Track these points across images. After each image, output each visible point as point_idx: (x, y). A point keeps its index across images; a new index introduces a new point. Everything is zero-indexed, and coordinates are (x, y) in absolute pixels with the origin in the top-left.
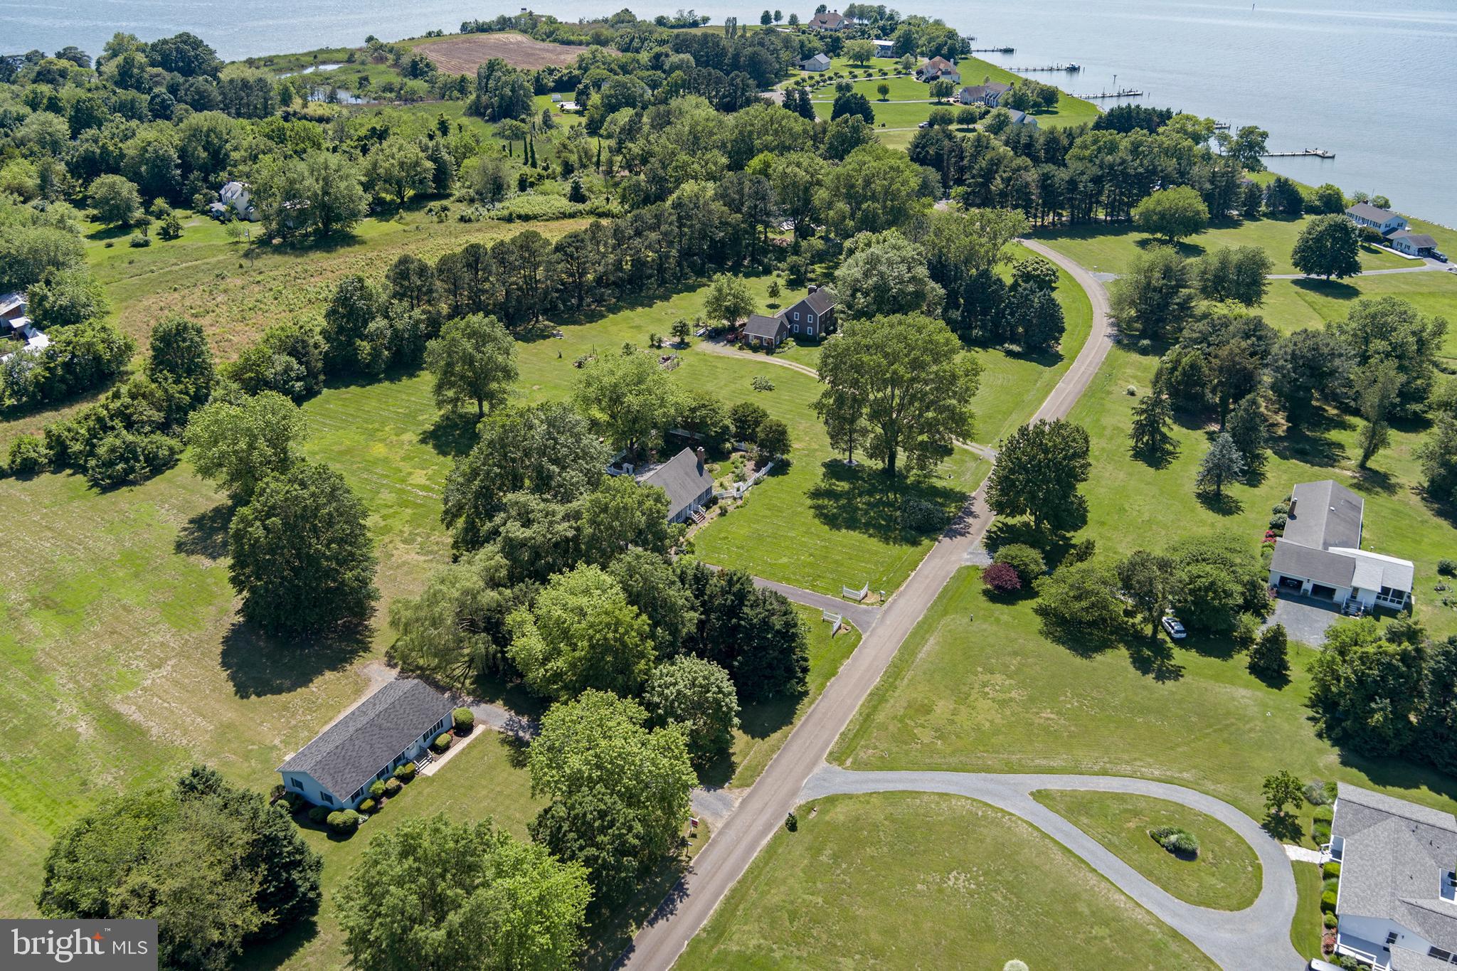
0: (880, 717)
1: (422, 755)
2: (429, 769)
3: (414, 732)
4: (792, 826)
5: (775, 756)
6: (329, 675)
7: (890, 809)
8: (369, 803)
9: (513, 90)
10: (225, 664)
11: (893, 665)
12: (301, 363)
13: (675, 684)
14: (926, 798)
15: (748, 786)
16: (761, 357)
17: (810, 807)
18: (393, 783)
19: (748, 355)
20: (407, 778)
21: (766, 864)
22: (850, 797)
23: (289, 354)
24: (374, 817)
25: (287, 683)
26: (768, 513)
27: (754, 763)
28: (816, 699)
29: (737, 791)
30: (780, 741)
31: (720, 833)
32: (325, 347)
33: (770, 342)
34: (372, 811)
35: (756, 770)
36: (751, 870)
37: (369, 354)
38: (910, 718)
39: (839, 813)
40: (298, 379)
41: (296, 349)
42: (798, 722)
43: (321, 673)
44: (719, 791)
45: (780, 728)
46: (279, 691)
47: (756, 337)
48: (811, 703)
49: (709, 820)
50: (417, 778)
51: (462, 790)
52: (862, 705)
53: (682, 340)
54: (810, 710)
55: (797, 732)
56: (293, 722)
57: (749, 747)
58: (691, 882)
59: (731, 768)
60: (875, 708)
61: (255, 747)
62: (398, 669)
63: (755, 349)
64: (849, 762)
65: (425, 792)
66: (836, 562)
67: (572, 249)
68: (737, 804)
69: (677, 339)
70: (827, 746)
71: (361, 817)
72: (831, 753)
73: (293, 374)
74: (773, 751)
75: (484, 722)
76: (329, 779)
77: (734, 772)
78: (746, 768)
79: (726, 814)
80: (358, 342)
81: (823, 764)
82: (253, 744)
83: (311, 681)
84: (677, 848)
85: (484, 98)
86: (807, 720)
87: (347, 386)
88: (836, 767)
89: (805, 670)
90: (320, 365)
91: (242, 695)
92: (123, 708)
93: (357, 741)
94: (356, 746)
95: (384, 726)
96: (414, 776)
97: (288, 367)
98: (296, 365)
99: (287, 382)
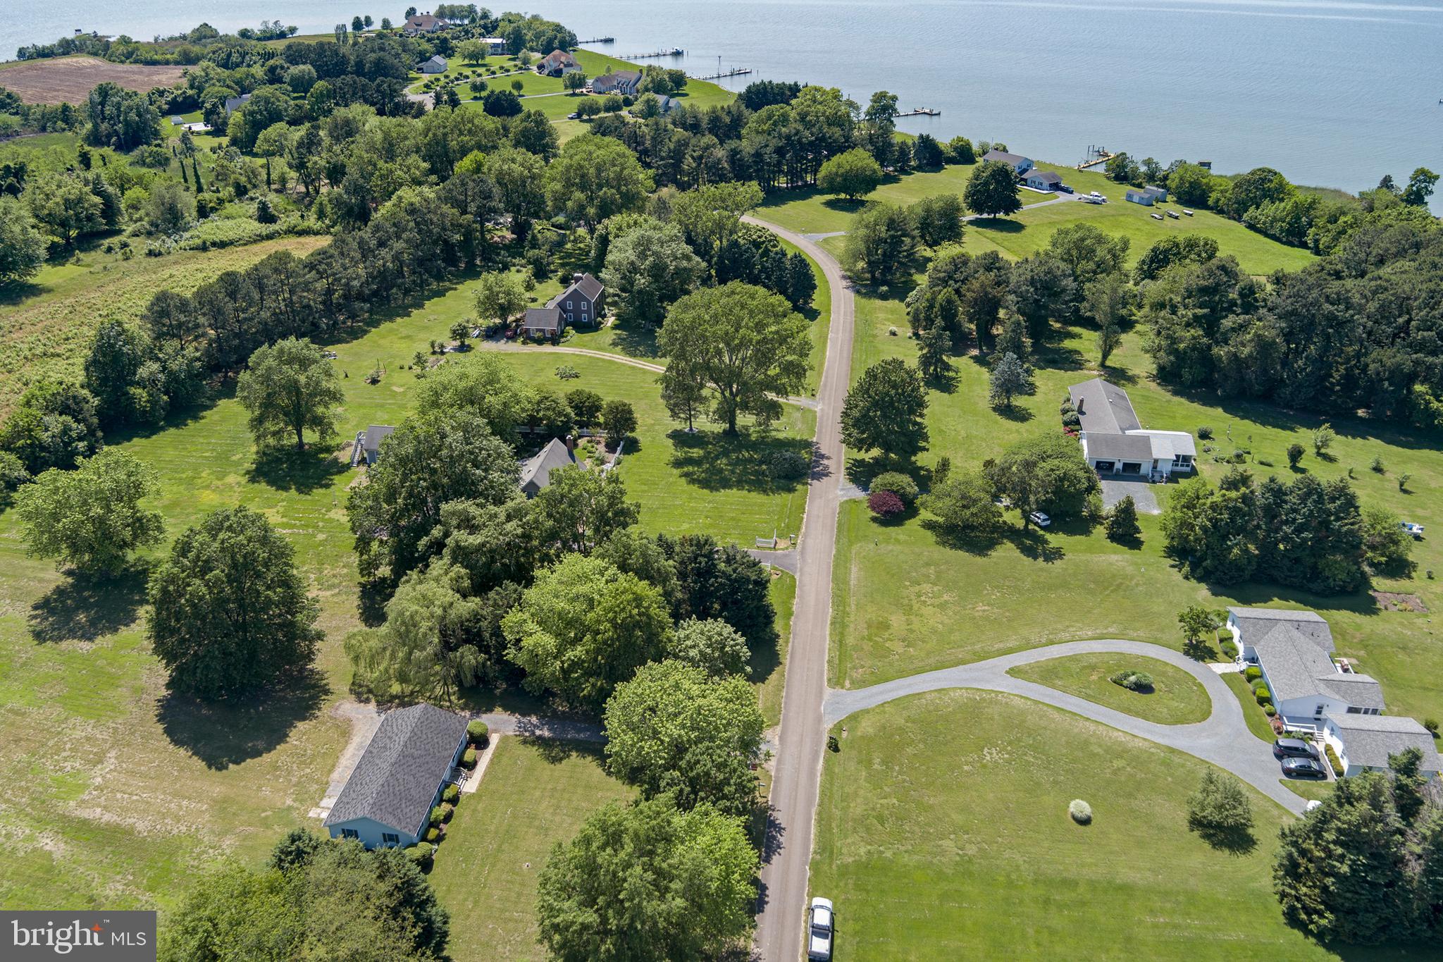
0: (850, 640)
1: (455, 774)
2: (469, 785)
4: (834, 746)
5: (784, 693)
6: (301, 725)
7: (905, 714)
8: (433, 832)
9: (139, 115)
10: (177, 742)
11: (835, 596)
12: (78, 421)
13: (696, 646)
14: (928, 697)
15: (777, 724)
16: (548, 348)
17: (839, 727)
18: (446, 807)
19: (533, 348)
20: (454, 801)
21: (832, 784)
22: (867, 711)
23: (64, 413)
24: (443, 844)
25: (261, 744)
26: (646, 488)
27: (769, 704)
28: (787, 637)
29: (770, 731)
30: (780, 679)
31: (778, 770)
32: (95, 401)
33: (553, 333)
34: (439, 839)
35: (776, 710)
36: (823, 793)
37: (148, 401)
38: (876, 635)
39: (867, 727)
40: (80, 438)
41: (69, 406)
42: (786, 660)
43: (292, 726)
45: (773, 670)
46: (257, 753)
47: (538, 330)
48: (787, 642)
50: (463, 797)
51: (514, 797)
52: (831, 634)
53: (463, 343)
54: (790, 648)
55: (790, 669)
56: (294, 780)
58: (780, 817)
60: (842, 634)
61: (269, 813)
62: (374, 703)
63: (540, 342)
64: (847, 684)
66: (733, 519)
67: (324, 266)
69: (458, 343)
70: (822, 674)
71: (433, 848)
72: (829, 680)
73: (74, 434)
74: (780, 691)
75: (495, 731)
78: (765, 711)
80: (132, 390)
81: (828, 691)
82: (264, 811)
83: (287, 736)
85: (104, 126)
86: (792, 657)
87: (129, 440)
88: (839, 690)
90: (94, 420)
91: (218, 766)
92: (86, 813)
93: (398, 775)
94: (400, 780)
95: (415, 755)
96: (458, 797)
97: (66, 428)
98: (73, 423)
99: (68, 444)
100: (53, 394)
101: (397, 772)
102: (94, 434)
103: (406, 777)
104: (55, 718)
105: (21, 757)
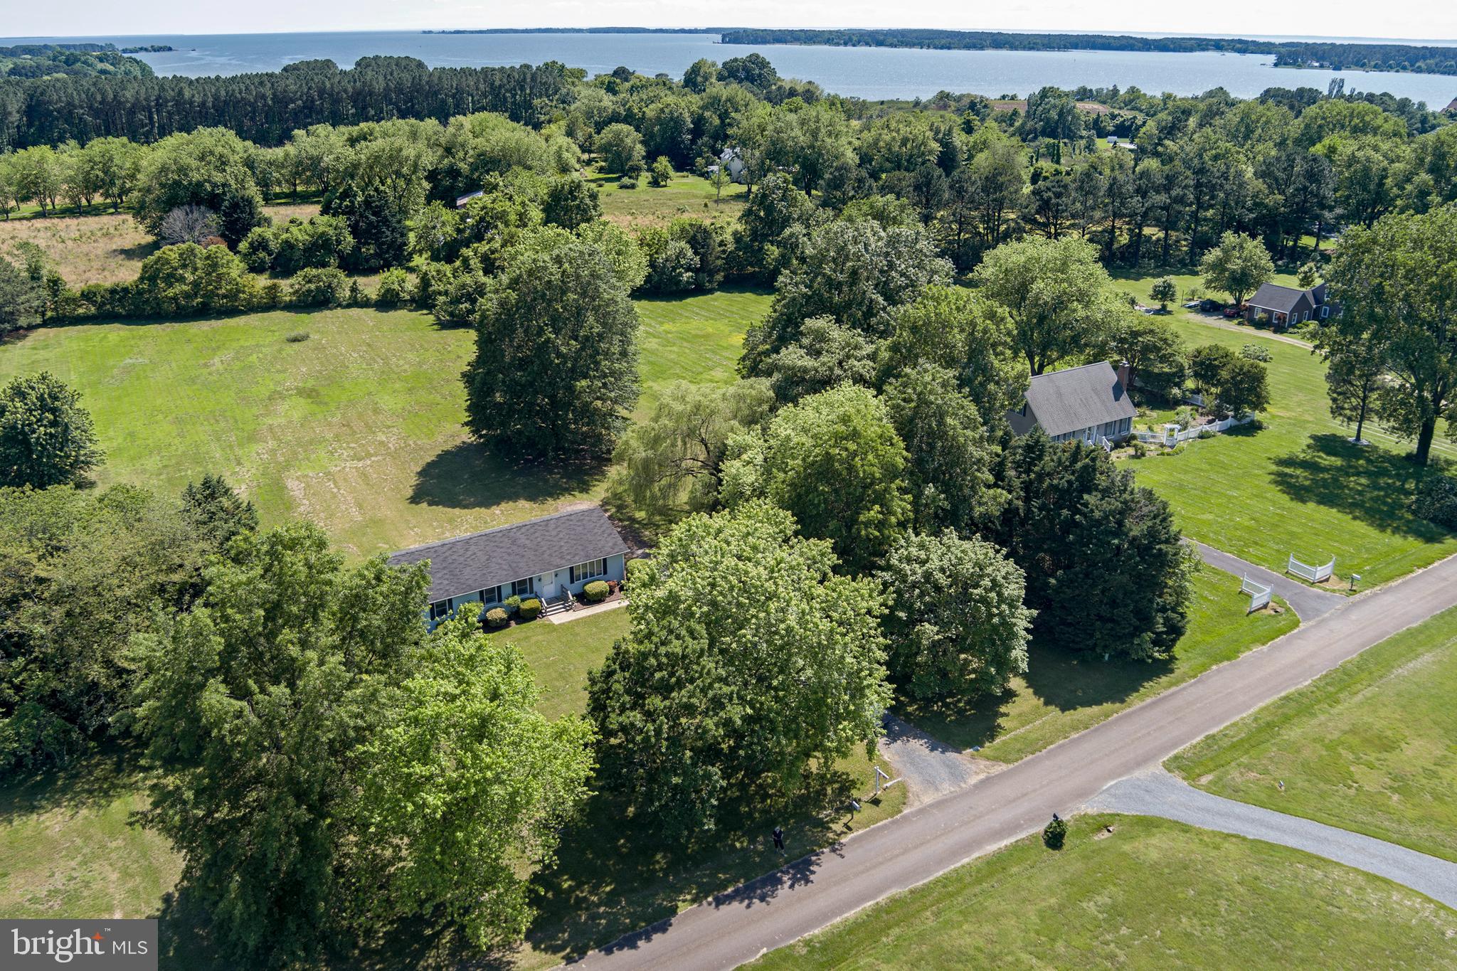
0: (1292, 733)
1: (559, 599)
2: (559, 617)
3: (554, 561)
4: (1055, 838)
5: (1074, 736)
7: (1258, 870)
9: (1061, 114)
10: (422, 473)
11: (1344, 670)
12: (696, 253)
13: (923, 563)
14: (1336, 873)
15: (1007, 761)
16: (1267, 334)
17: (1102, 823)
18: (498, 613)
19: (1249, 330)
20: (520, 616)
21: (979, 881)
22: (1185, 828)
23: (688, 242)
27: (1032, 736)
28: (1183, 680)
29: (983, 763)
30: (1094, 719)
31: (922, 811)
32: (731, 247)
35: (1032, 746)
36: (944, 882)
37: (776, 260)
38: (1350, 748)
39: (1153, 848)
40: (688, 270)
41: (698, 238)
42: (1136, 702)
43: (515, 500)
44: (951, 755)
45: (1099, 703)
47: (1264, 311)
48: (1171, 685)
49: (915, 785)
50: (538, 621)
51: (582, 650)
52: (1266, 708)
53: (1164, 307)
54: (1166, 693)
55: (1127, 716)
57: (1036, 714)
58: (826, 865)
59: (992, 732)
60: (1287, 719)
63: (1260, 325)
64: (1204, 780)
65: (534, 639)
66: (1292, 534)
68: (973, 780)
69: (1157, 305)
70: (1175, 745)
72: (1176, 758)
73: (683, 262)
74: (1075, 729)
77: (992, 738)
78: (1016, 739)
79: (947, 788)
80: (768, 246)
81: (1156, 768)
82: (386, 543)
84: (837, 811)
86: (1154, 704)
87: (743, 292)
88: (1178, 780)
89: (1176, 631)
90: (719, 262)
91: (415, 500)
92: (291, 484)
93: (473, 547)
94: (469, 553)
95: (519, 542)
96: (534, 618)
97: (681, 254)
98: (690, 253)
99: (674, 269)
100: (691, 225)
101: (476, 544)
102: (711, 274)
103: (479, 554)
104: (389, 423)
105: (329, 436)
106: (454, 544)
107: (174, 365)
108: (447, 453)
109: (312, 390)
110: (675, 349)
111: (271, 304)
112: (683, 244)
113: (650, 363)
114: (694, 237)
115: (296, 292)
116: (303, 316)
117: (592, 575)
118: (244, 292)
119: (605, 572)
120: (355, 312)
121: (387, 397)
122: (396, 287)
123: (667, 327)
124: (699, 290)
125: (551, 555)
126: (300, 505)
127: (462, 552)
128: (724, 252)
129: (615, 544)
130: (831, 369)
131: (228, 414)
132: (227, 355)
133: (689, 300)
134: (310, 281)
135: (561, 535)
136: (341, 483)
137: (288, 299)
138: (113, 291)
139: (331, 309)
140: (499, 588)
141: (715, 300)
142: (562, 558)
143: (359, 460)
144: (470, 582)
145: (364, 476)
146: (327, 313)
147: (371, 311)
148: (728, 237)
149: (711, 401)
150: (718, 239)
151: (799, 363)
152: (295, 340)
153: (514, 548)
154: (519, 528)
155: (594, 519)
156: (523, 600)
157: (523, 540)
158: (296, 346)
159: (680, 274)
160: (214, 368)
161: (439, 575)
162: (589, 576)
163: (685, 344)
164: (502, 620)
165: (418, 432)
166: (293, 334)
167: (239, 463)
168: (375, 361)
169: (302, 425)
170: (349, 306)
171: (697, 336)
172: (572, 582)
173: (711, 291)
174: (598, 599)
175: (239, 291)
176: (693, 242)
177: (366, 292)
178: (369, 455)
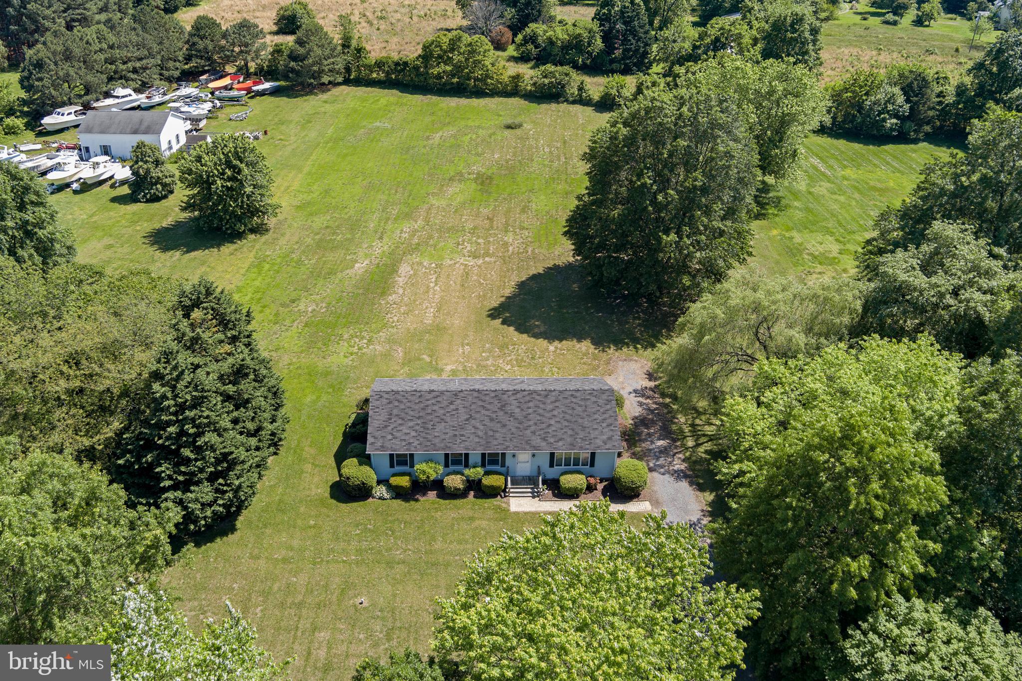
1: (530, 481)
2: (520, 502)
3: (536, 441)
6: (586, 346)
8: (404, 482)
10: (521, 285)
12: (908, 101)
18: (455, 481)
20: (480, 491)
23: (902, 89)
24: (397, 502)
32: (950, 99)
34: (399, 494)
40: (896, 116)
41: (915, 86)
43: (580, 339)
46: (524, 330)
50: (497, 501)
56: (489, 363)
61: (428, 359)
62: (652, 384)
71: (381, 491)
73: (890, 107)
75: (655, 503)
76: (384, 416)
83: (561, 340)
90: (931, 113)
91: (494, 314)
92: (404, 269)
93: (459, 401)
94: (452, 407)
95: (508, 408)
96: (494, 496)
97: (891, 100)
98: (901, 99)
99: (880, 113)
100: (911, 72)
101: (464, 399)
102: (920, 123)
103: (461, 410)
104: (525, 225)
105: (469, 226)
106: (442, 393)
107: (405, 133)
108: (556, 268)
109: (490, 178)
110: (842, 199)
111: (512, 90)
112: (897, 90)
113: (808, 210)
114: (910, 85)
115: (534, 84)
116: (534, 105)
117: (576, 463)
118: (492, 78)
119: (592, 465)
120: (578, 108)
121: (543, 197)
122: (614, 92)
123: (848, 172)
124: (902, 138)
125: (534, 433)
126: (395, 293)
127: (445, 403)
128: (940, 103)
129: (610, 438)
130: (941, 296)
131: (409, 187)
132: (451, 130)
133: (889, 147)
134: (545, 77)
135: (555, 413)
136: (443, 278)
137: (529, 88)
138: (397, 64)
139: (558, 103)
140: (467, 455)
141: (915, 151)
142: (544, 439)
143: (475, 257)
144: (437, 441)
145: (467, 274)
146: (554, 106)
147: (589, 110)
148: (950, 89)
149: (774, 302)
150: (937, 89)
151: (903, 277)
152: (509, 127)
153: (501, 413)
154: (516, 392)
155: (601, 402)
156: (487, 473)
157: (513, 407)
158: (507, 132)
159: (884, 120)
160: (431, 142)
161: (411, 424)
162: (573, 464)
163: (857, 195)
164: (456, 489)
165: (543, 239)
166: (509, 121)
167: (381, 238)
168: (559, 160)
169: (456, 211)
170: (574, 102)
171: (874, 189)
172: (551, 465)
173: (915, 141)
174: (571, 494)
175: (487, 76)
176: (907, 90)
177: (591, 92)
178: (487, 254)
